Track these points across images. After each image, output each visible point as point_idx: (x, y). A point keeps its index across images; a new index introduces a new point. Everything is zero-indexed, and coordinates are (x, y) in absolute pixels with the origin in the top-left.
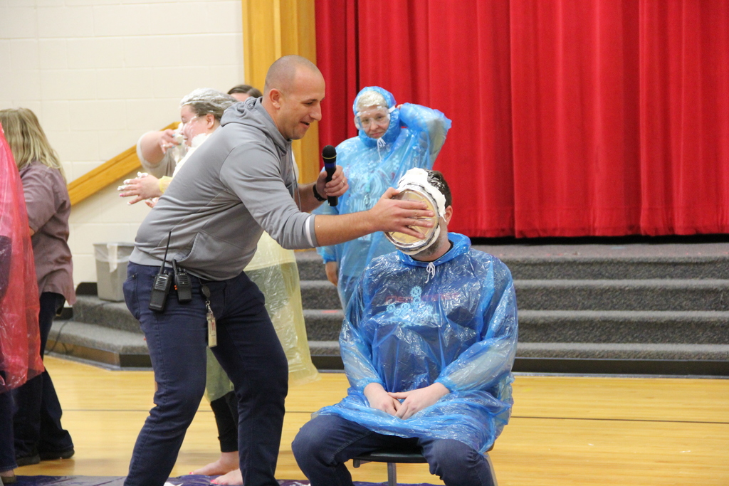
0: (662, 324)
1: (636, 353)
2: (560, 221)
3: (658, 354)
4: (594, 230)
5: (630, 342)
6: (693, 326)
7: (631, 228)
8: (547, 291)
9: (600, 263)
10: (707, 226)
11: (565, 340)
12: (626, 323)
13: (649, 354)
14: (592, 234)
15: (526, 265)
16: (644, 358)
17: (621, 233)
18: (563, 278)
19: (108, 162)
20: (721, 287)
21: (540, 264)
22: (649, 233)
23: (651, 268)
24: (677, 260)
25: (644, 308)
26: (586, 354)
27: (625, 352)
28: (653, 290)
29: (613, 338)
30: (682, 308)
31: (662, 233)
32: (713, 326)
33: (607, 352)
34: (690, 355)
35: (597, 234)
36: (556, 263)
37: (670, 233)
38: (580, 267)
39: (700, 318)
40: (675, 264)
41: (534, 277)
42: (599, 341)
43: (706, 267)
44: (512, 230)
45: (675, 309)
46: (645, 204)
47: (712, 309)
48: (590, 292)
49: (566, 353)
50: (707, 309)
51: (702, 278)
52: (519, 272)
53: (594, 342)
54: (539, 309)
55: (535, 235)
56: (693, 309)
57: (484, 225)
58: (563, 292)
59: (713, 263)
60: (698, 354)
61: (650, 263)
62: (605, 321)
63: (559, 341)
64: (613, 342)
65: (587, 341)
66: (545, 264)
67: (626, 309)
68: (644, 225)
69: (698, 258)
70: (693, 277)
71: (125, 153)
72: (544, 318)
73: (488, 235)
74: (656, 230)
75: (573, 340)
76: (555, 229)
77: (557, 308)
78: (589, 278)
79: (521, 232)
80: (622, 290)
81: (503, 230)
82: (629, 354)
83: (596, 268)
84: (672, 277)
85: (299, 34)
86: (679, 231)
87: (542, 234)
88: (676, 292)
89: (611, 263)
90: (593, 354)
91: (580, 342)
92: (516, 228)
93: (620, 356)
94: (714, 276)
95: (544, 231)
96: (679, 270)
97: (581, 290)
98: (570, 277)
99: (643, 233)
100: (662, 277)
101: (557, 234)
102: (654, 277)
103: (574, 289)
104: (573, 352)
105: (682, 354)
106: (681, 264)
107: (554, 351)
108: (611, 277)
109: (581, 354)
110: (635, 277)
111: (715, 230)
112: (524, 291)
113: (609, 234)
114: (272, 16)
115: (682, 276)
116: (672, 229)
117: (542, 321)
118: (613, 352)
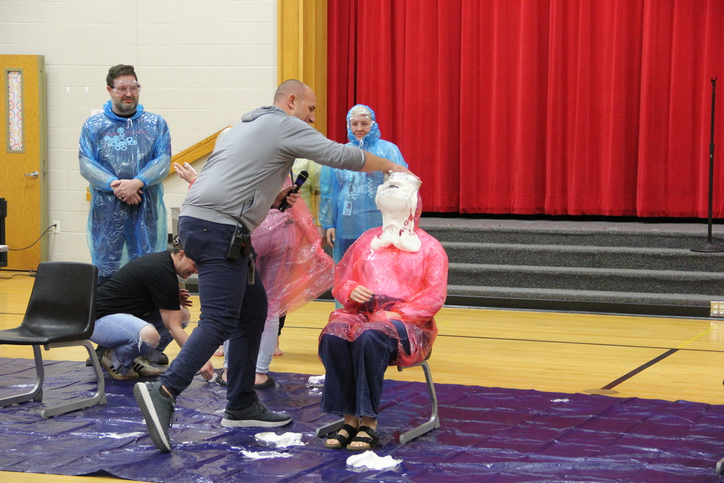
0: (556, 275)
1: (538, 295)
2: (490, 203)
3: (553, 296)
4: (513, 210)
5: (534, 287)
6: (577, 278)
7: (538, 209)
8: (480, 251)
9: (516, 233)
10: (589, 209)
11: (490, 285)
12: (532, 274)
13: (546, 296)
14: (512, 213)
15: (466, 232)
16: (543, 298)
17: (531, 213)
18: (490, 242)
19: (182, 152)
20: (597, 251)
21: (475, 232)
22: (550, 213)
23: (551, 237)
24: (568, 232)
25: (544, 264)
26: (504, 294)
27: (530, 294)
28: (550, 252)
29: (523, 284)
30: (570, 265)
31: (559, 213)
32: (591, 278)
33: (518, 294)
34: (574, 297)
35: (515, 212)
36: (486, 232)
37: (564, 214)
38: (502, 235)
39: (582, 273)
40: (566, 235)
41: (471, 241)
42: (513, 286)
43: (588, 238)
44: (458, 207)
45: (565, 266)
46: (548, 193)
47: (590, 267)
48: (508, 252)
49: (491, 293)
50: (587, 267)
51: (584, 245)
52: (461, 237)
53: (510, 287)
54: (473, 263)
55: (472, 212)
56: (578, 267)
57: (439, 204)
58: (491, 251)
59: (592, 235)
60: (579, 297)
61: (550, 234)
62: (518, 272)
63: (485, 285)
64: (522, 287)
65: (505, 285)
66: (478, 232)
67: (532, 265)
68: (547, 208)
69: (582, 231)
70: (578, 244)
71: (194, 146)
72: (476, 269)
73: (441, 211)
74: (556, 211)
75: (496, 285)
76: (487, 209)
77: (485, 262)
78: (508, 243)
79: (463, 209)
80: (530, 252)
81: (452, 208)
82: (533, 295)
83: (513, 236)
84: (564, 244)
85: (316, 68)
86: (571, 213)
87: (478, 212)
88: (566, 254)
89: (523, 233)
90: (509, 294)
91: (500, 286)
92: (461, 206)
93: (527, 297)
94: (592, 244)
95: (480, 209)
96: (569, 239)
97: (503, 250)
98: (495, 241)
99: (546, 213)
100: (557, 244)
101: (488, 212)
102: (552, 244)
103: (497, 249)
104: (495, 293)
105: (568, 297)
106: (571, 235)
107: (482, 292)
108: (523, 243)
109: (500, 294)
110: (539, 243)
111: (595, 213)
112: (464, 250)
113: (523, 213)
114: (298, 55)
115: (571, 244)
116: (566, 211)
117: (475, 271)
118: (522, 294)
